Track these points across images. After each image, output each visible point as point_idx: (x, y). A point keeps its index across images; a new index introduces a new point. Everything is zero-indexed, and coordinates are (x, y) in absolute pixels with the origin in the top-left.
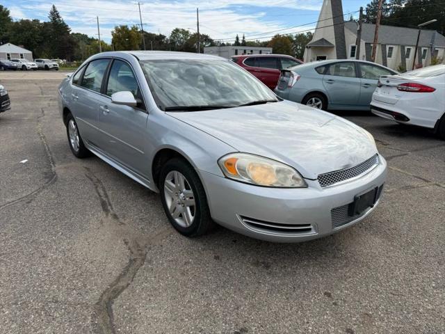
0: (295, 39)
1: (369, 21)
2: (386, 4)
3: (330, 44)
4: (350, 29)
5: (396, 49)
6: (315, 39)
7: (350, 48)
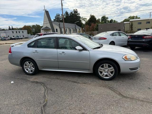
0: (31, 27)
1: (56, 21)
2: (60, 16)
3: (49, 28)
4: (54, 24)
5: (68, 29)
6: (44, 27)
7: (56, 29)
